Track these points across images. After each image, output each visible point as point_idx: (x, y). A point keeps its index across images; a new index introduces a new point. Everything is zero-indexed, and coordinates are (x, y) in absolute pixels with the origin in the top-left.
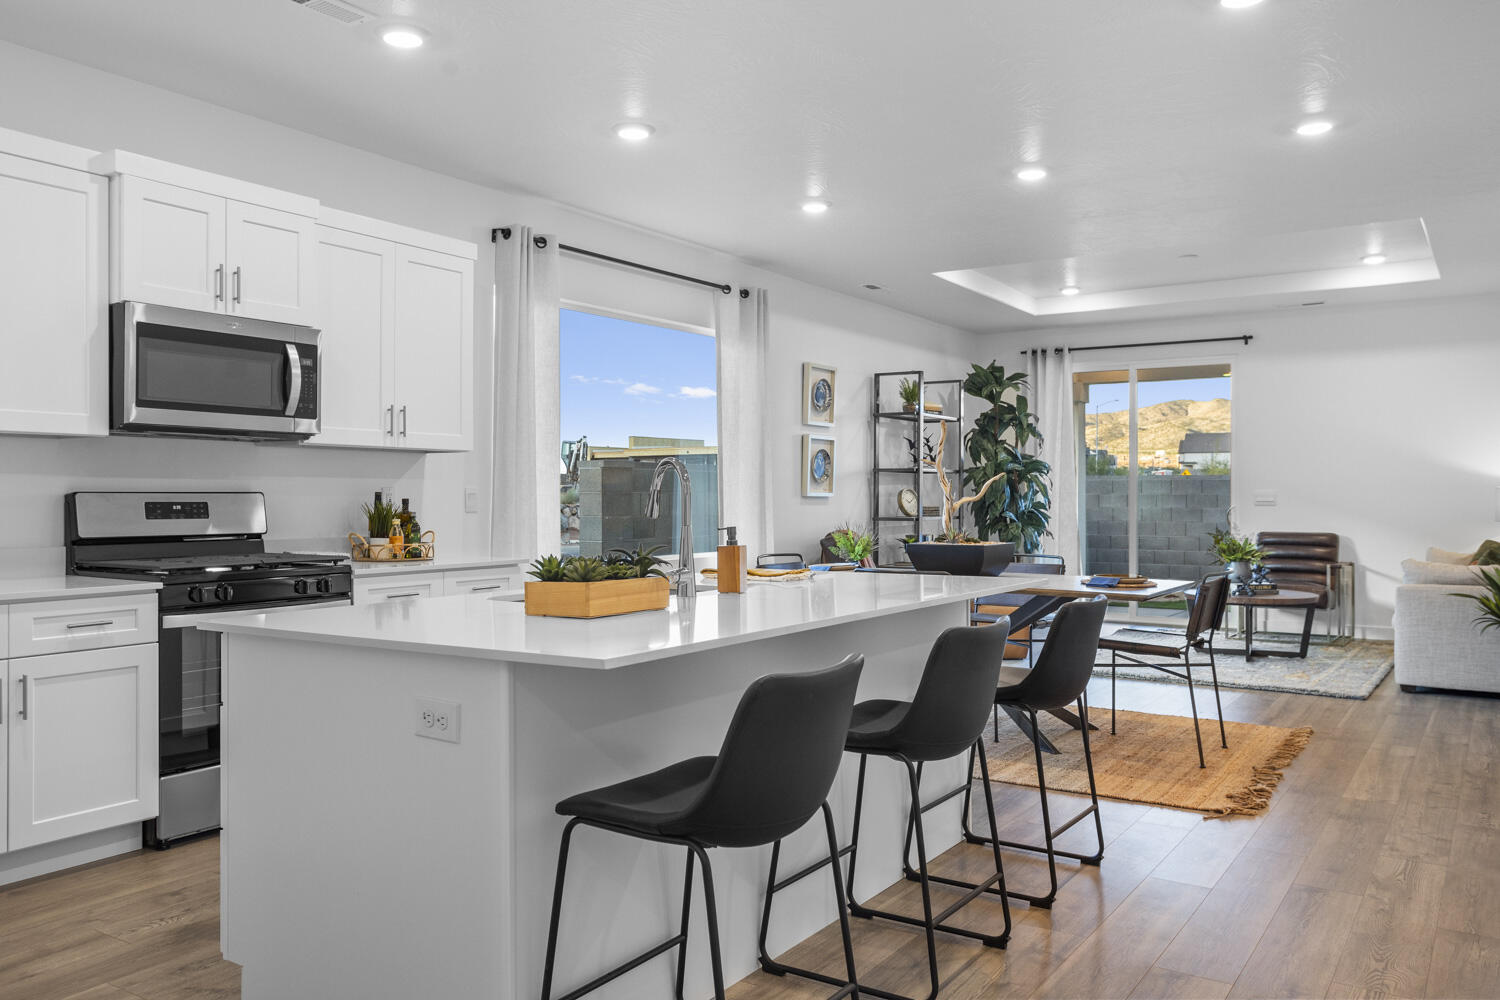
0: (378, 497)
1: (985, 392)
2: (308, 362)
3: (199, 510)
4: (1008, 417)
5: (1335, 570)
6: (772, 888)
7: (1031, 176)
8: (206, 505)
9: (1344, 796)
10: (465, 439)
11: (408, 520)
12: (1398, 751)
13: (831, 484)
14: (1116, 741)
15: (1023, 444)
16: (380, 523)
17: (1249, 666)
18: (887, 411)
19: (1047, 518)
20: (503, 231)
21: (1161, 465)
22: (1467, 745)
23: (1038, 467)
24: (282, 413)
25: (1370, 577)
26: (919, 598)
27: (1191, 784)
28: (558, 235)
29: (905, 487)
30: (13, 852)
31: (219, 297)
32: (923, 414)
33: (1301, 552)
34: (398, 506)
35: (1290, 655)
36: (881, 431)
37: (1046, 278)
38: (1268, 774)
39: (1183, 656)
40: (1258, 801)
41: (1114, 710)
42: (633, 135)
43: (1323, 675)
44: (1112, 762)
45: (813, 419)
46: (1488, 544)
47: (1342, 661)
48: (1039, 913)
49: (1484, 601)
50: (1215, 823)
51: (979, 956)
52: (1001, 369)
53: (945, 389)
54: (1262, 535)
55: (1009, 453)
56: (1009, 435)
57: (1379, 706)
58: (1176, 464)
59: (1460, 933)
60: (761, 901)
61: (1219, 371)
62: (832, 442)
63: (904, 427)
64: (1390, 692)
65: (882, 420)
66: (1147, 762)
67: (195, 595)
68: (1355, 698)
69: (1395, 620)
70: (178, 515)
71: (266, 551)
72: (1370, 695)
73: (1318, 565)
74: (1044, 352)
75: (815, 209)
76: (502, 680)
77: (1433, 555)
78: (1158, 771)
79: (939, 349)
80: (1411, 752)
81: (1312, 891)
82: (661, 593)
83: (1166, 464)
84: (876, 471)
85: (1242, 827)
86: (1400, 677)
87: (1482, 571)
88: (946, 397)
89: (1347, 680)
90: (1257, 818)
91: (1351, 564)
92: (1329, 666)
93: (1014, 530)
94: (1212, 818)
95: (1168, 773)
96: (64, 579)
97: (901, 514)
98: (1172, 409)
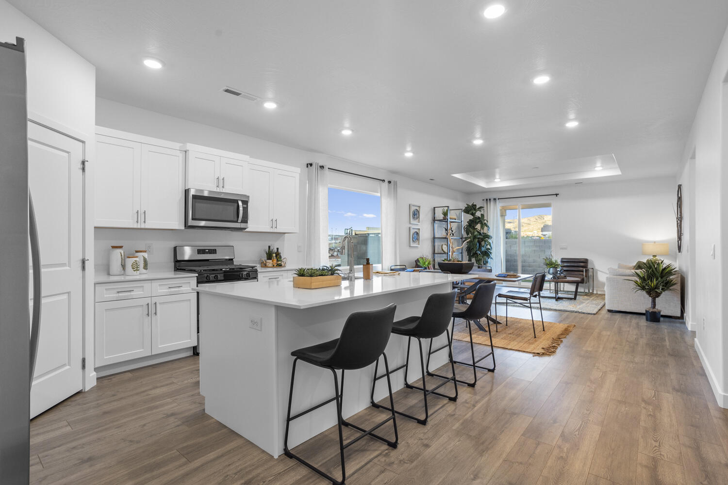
0: (269, 247)
1: (470, 213)
2: (245, 206)
3: (213, 251)
4: (478, 220)
5: (587, 271)
6: (375, 379)
7: (478, 142)
8: (216, 250)
9: (583, 349)
10: (296, 229)
11: (278, 255)
12: (604, 333)
13: (419, 242)
14: (507, 328)
15: (483, 229)
16: (269, 256)
17: (556, 302)
18: (438, 219)
19: (491, 253)
20: (310, 164)
21: (535, 236)
22: (629, 331)
23: (488, 237)
24: (237, 222)
25: (599, 273)
26: (448, 279)
27: (530, 344)
28: (328, 165)
29: (444, 243)
30: (153, 355)
31: (218, 186)
32: (449, 220)
33: (576, 264)
34: (275, 250)
35: (571, 299)
36: (436, 226)
37: (489, 175)
38: (557, 341)
39: (529, 300)
40: (553, 350)
41: (507, 317)
42: (347, 133)
43: (581, 306)
44: (504, 335)
45: (412, 221)
46: (639, 262)
47: (589, 301)
48: (470, 389)
49: (636, 282)
50: (537, 358)
51: (446, 404)
52: (476, 205)
53: (458, 212)
54: (562, 259)
55: (478, 232)
56: (478, 226)
57: (600, 316)
58: (540, 235)
59: (619, 401)
60: (371, 383)
61: (548, 205)
62: (419, 229)
63: (444, 224)
64: (604, 312)
65: (436, 222)
66: (516, 335)
67: (208, 278)
68: (591, 314)
69: (605, 288)
70: (207, 253)
71: (234, 264)
72: (597, 313)
73: (581, 269)
74: (490, 200)
75: (409, 155)
76: (273, 310)
77: (620, 266)
78: (520, 339)
79: (455, 199)
80: (608, 333)
81: (567, 383)
82: (338, 280)
83: (537, 235)
84: (434, 238)
85: (546, 359)
86: (607, 307)
87: (636, 273)
88: (458, 214)
89: (589, 307)
90: (552, 356)
91: (593, 269)
92: (584, 302)
93: (480, 257)
94: (535, 356)
95: (523, 339)
96: (173, 272)
97: (442, 252)
98: (539, 218)
